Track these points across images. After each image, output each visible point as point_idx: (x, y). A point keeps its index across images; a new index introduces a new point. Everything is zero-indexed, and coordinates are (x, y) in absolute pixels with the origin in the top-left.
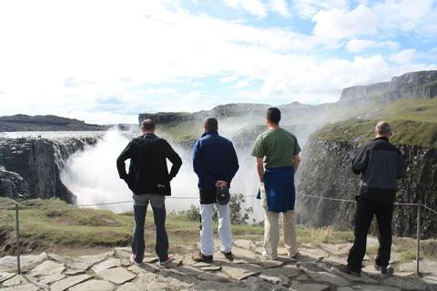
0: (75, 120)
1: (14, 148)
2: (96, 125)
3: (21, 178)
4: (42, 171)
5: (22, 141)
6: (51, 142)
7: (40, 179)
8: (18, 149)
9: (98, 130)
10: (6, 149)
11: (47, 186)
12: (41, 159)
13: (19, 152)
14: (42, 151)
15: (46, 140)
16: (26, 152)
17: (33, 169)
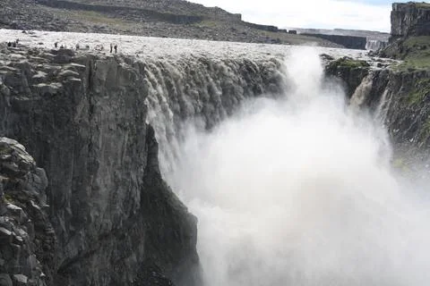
0: (217, 10)
1: (41, 74)
2: (272, 29)
3: (28, 158)
4: (108, 140)
5: (62, 55)
6: (141, 66)
7: (102, 163)
8: (52, 77)
9: (277, 42)
10: (20, 76)
11: (117, 183)
12: (108, 109)
13: (54, 86)
14: (111, 88)
15: (128, 60)
16: (70, 88)
17: (84, 133)
